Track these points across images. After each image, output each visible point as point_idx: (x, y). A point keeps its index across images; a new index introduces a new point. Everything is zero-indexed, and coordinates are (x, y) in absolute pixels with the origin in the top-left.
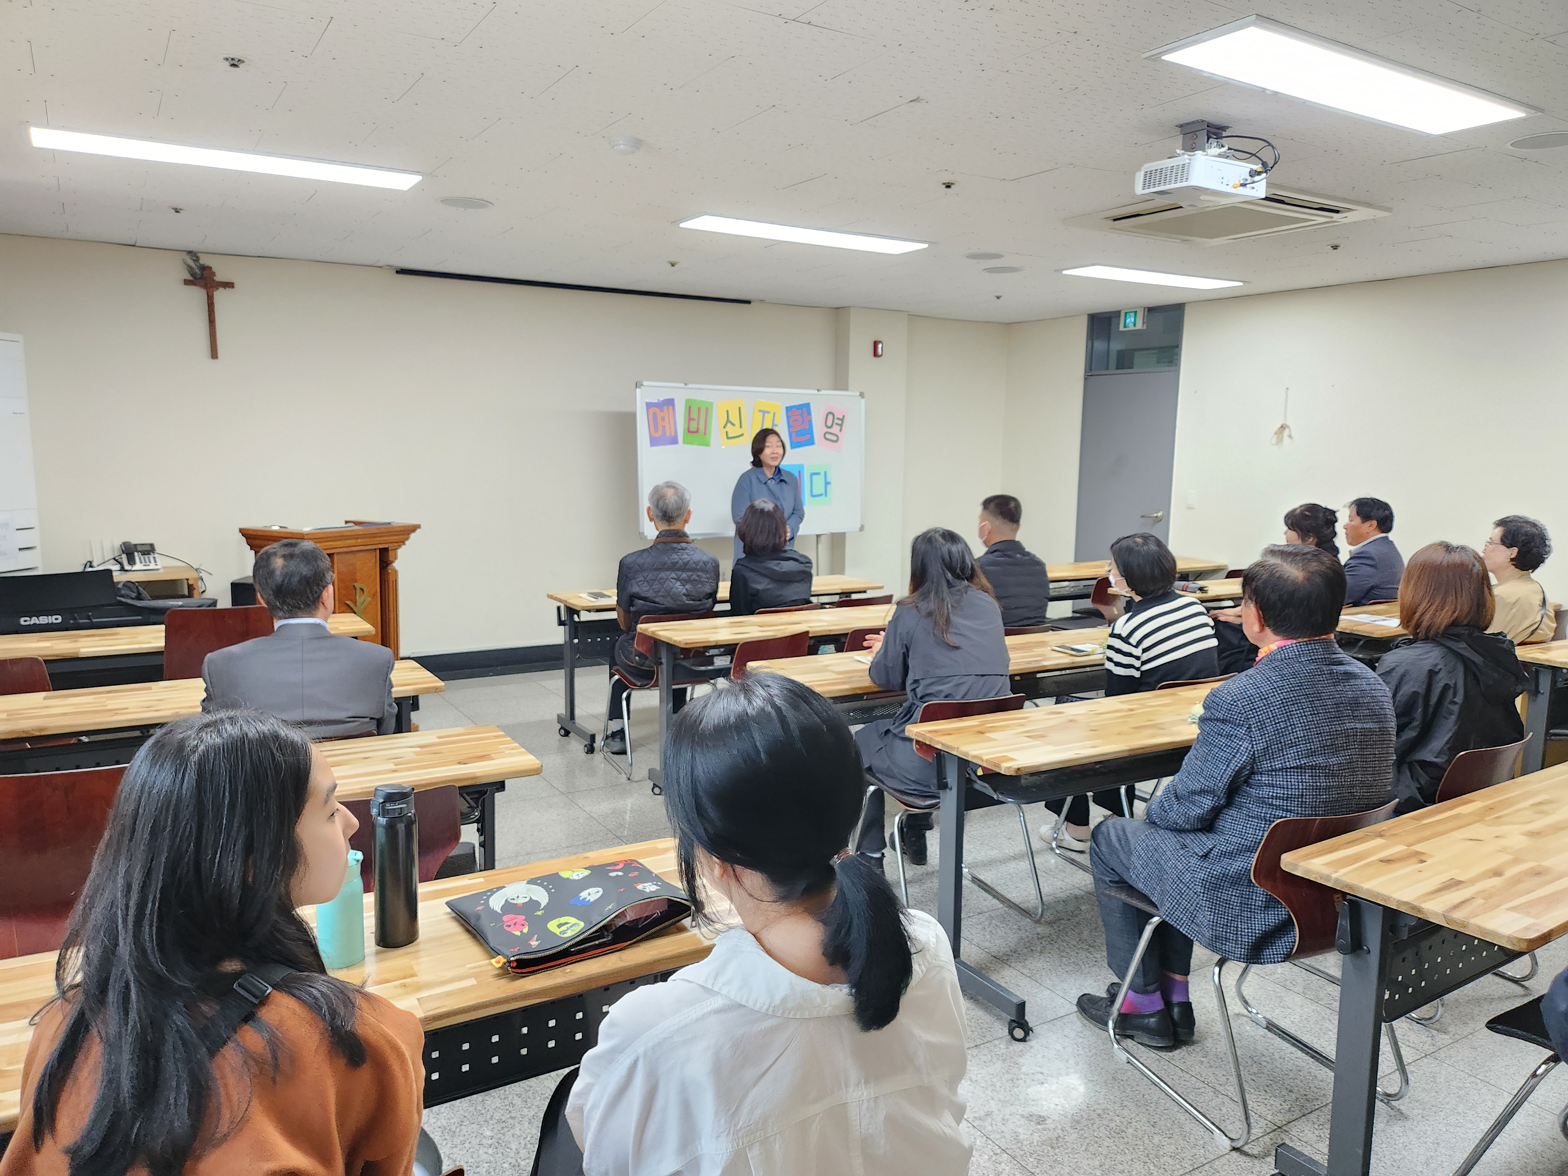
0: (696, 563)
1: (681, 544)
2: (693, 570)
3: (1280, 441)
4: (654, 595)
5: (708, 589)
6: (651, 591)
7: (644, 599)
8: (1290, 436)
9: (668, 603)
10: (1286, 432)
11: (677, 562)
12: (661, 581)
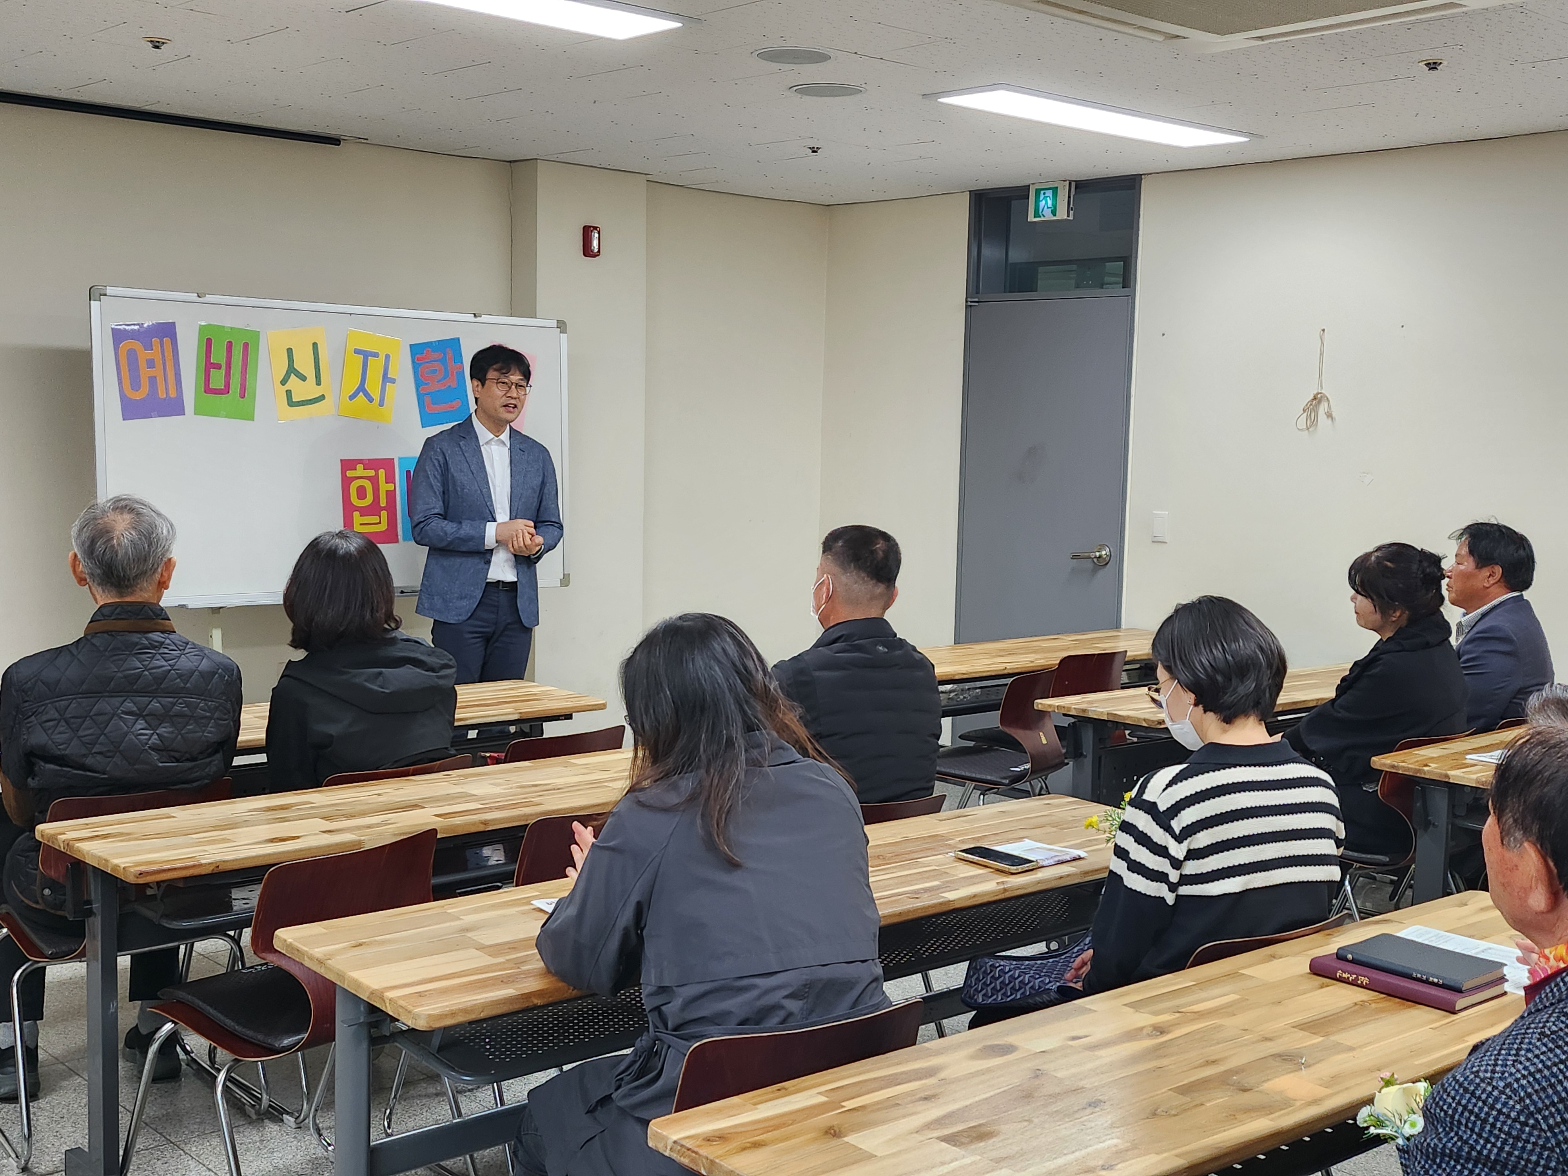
0: (186, 676)
1: (150, 635)
2: (174, 692)
3: (1312, 423)
4: (84, 751)
5: (211, 733)
6: (75, 741)
7: (60, 760)
8: (1329, 415)
9: (115, 767)
10: (1323, 408)
11: (139, 676)
12: (100, 719)
